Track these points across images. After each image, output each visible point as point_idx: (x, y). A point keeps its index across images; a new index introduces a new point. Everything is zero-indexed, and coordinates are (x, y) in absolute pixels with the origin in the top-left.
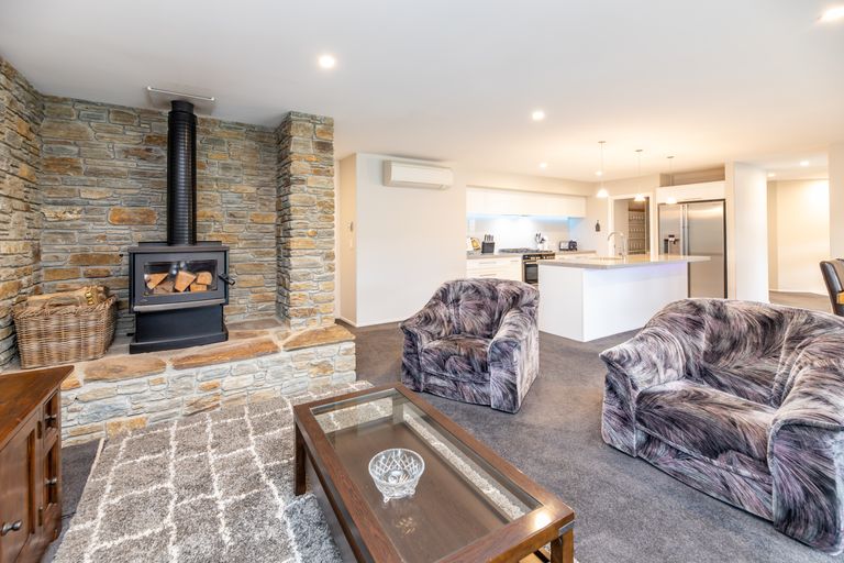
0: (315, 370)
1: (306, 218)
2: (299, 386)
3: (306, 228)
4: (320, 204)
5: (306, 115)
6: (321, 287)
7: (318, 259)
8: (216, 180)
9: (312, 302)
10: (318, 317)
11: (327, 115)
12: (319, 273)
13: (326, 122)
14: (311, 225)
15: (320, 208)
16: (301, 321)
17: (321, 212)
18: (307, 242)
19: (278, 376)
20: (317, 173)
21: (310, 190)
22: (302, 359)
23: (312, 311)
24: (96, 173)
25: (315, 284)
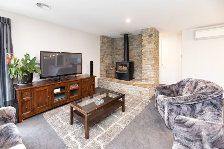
0: (139, 92)
1: (146, 55)
2: (135, 94)
3: (146, 58)
4: (150, 51)
5: (146, 29)
6: (150, 73)
7: (149, 66)
8: (135, 48)
9: (147, 77)
10: (149, 81)
11: (151, 27)
12: (149, 70)
13: (151, 29)
14: (147, 57)
15: (149, 52)
16: (144, 81)
17: (150, 53)
18: (146, 61)
19: (131, 90)
20: (149, 43)
21: (147, 48)
22: (136, 88)
23: (147, 79)
24: (119, 49)
25: (148, 72)
